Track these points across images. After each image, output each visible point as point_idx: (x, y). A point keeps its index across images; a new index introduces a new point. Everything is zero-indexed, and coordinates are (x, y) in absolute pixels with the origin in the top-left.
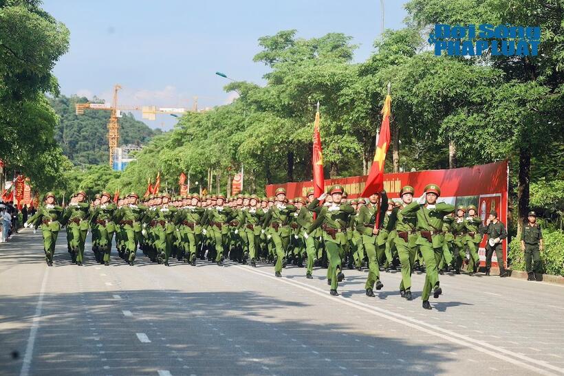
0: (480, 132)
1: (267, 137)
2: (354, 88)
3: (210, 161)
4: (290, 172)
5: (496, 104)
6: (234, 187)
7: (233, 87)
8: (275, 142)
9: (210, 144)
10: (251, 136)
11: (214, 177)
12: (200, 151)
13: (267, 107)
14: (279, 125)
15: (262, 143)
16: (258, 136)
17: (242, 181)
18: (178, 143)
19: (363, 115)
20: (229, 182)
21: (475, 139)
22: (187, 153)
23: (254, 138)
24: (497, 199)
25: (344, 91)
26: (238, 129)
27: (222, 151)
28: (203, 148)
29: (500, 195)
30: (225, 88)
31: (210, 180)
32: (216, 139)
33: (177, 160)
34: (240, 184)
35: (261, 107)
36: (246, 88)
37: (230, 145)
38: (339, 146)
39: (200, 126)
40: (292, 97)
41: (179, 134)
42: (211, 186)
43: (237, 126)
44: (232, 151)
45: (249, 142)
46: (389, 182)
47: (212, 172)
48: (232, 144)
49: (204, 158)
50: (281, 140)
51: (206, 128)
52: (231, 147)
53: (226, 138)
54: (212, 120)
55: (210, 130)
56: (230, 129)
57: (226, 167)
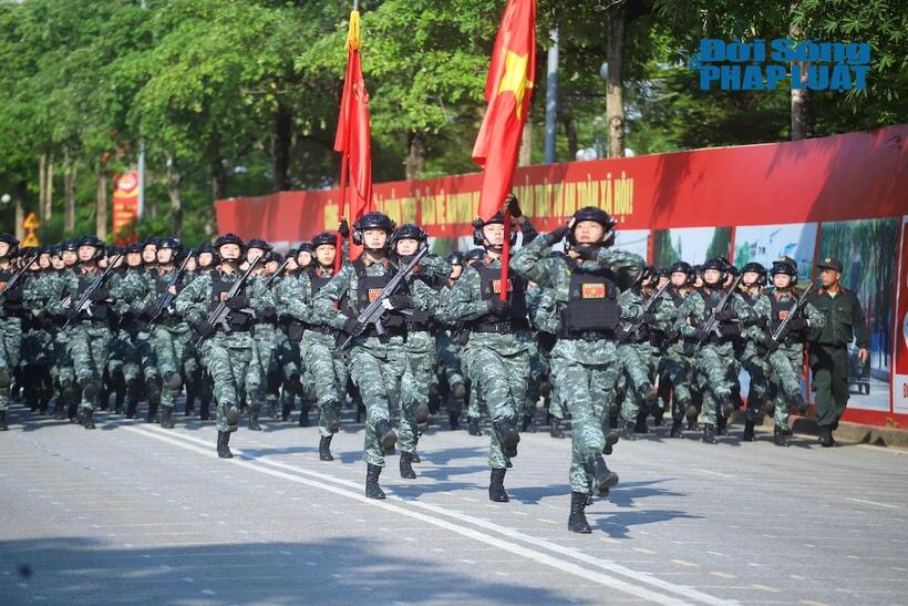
1: (220, 63)
3: (49, 134)
4: (282, 165)
6: (119, 207)
8: (245, 77)
9: (49, 90)
10: (174, 59)
11: (59, 183)
12: (16, 106)
14: (259, 26)
15: (205, 79)
16: (195, 61)
17: (138, 192)
20: (102, 195)
23: (182, 66)
26: (129, 45)
27: (85, 106)
28: (25, 99)
31: (46, 191)
32: (68, 72)
34: (134, 200)
37: (108, 90)
38: (440, 85)
39: (14, 38)
42: (49, 205)
43: (128, 36)
44: (116, 107)
45: (169, 78)
46: (595, 184)
47: (50, 167)
48: (113, 87)
49: (30, 129)
50: (261, 71)
51: (34, 44)
52: (112, 95)
53: (95, 68)
54: (50, 21)
55: (44, 50)
56: (109, 42)
57: (99, 150)
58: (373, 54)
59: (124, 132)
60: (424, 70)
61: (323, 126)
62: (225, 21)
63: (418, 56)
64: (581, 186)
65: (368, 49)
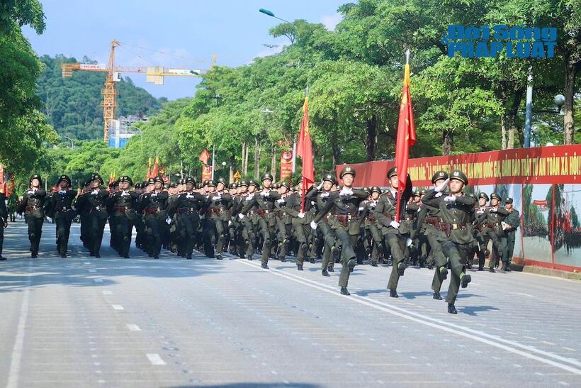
1: (344, 94)
3: (250, 131)
4: (371, 147)
6: (283, 168)
7: (282, 30)
8: (356, 101)
9: (250, 110)
10: (320, 93)
11: (251, 156)
12: (234, 118)
13: (339, 53)
14: (367, 75)
15: (336, 103)
16: (331, 93)
17: (294, 160)
18: (203, 109)
20: (274, 162)
23: (324, 96)
26: (294, 87)
28: (238, 114)
30: (271, 31)
31: (245, 160)
33: (200, 132)
34: (291, 165)
37: (282, 109)
38: (467, 106)
39: (234, 85)
41: (202, 97)
42: (246, 167)
43: (293, 82)
44: (286, 117)
46: (558, 159)
47: (247, 148)
48: (285, 108)
49: (240, 129)
50: (366, 99)
51: (243, 88)
52: (284, 112)
53: (276, 98)
54: (252, 76)
55: (249, 90)
56: (283, 85)
57: (276, 140)
58: (431, 89)
59: (290, 130)
60: (459, 98)
63: (456, 91)
64: (549, 159)
65: (429, 86)
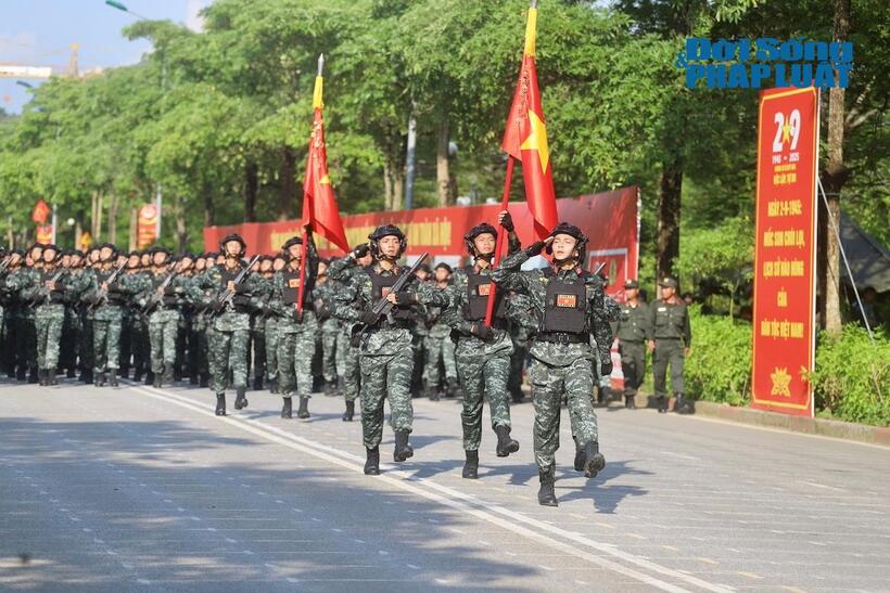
0: (586, 132)
1: (202, 133)
2: (362, 43)
3: (92, 177)
4: (251, 203)
5: (614, 80)
6: (142, 230)
7: (140, 31)
8: (218, 143)
9: (95, 145)
10: (171, 130)
11: (105, 211)
12: (74, 157)
13: (204, 73)
14: (224, 110)
15: (193, 144)
16: (184, 132)
17: (157, 220)
18: (33, 139)
19: (379, 95)
20: (133, 221)
21: (577, 145)
22: (48, 160)
23: (176, 135)
24: (620, 259)
25: (344, 47)
26: (149, 117)
27: (118, 159)
28: (81, 152)
29: (624, 251)
30: (125, 32)
31: (96, 217)
32: (105, 136)
33: (30, 176)
34: (153, 226)
35: (194, 72)
36: (166, 33)
38: (338, 155)
39: (75, 107)
40: (251, 56)
41: (34, 122)
42: (98, 228)
43: (148, 110)
44: (137, 160)
45: (167, 144)
46: (430, 225)
47: (99, 200)
48: (136, 146)
49: (83, 173)
50: (230, 139)
51: (87, 112)
52: (135, 152)
53: (124, 133)
54: (97, 96)
55: (94, 117)
56: (134, 115)
57: (126, 191)
58: (294, 133)
59: (143, 178)
61: (277, 177)
62: (202, 106)
64: (422, 225)
65: (291, 129)
